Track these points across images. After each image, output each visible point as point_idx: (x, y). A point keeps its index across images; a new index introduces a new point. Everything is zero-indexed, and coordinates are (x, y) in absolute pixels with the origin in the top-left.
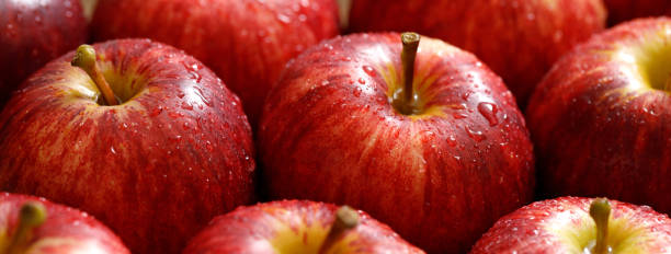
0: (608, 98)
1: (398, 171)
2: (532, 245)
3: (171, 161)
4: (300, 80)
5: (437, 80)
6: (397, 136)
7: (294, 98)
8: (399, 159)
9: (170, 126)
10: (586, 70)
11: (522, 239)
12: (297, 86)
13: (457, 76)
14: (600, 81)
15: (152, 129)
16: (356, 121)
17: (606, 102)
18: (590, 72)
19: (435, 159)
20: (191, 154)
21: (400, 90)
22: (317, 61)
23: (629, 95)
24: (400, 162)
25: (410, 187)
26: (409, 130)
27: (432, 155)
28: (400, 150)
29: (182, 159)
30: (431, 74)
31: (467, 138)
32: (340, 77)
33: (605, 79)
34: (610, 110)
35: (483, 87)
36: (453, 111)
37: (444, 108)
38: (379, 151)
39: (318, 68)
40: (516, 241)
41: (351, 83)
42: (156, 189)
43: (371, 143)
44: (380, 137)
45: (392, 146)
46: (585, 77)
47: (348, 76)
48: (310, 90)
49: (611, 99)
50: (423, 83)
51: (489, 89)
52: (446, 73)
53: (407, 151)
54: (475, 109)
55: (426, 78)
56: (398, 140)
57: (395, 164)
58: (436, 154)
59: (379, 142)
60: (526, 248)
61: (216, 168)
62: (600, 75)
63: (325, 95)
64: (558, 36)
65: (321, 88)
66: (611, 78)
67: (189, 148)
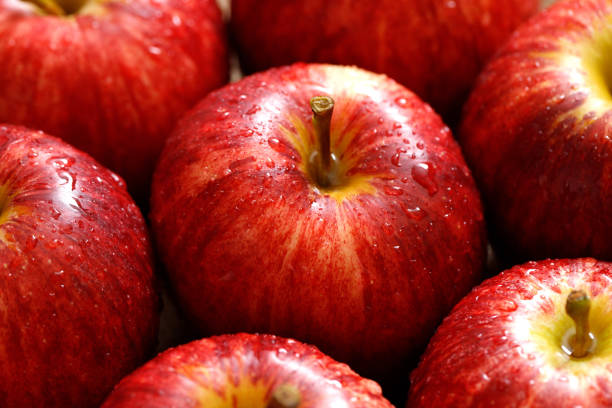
0: (561, 125)
1: (329, 276)
2: (503, 361)
3: (57, 304)
4: (196, 167)
5: (358, 136)
6: (322, 232)
7: (192, 193)
8: (328, 262)
9: (50, 261)
10: (530, 87)
11: (490, 353)
12: (193, 175)
13: (380, 128)
14: (549, 101)
15: (29, 268)
16: (272, 221)
17: (559, 130)
18: (535, 90)
19: (370, 254)
20: (80, 290)
21: (315, 153)
22: (212, 138)
23: (586, 118)
24: (330, 266)
25: (346, 292)
26: (335, 222)
27: (367, 251)
28: (329, 251)
29: (70, 297)
30: (349, 127)
31: (404, 220)
32: (245, 161)
33: (555, 99)
34: (565, 140)
35: (413, 141)
36: (383, 183)
37: (371, 179)
38: (303, 254)
39: (216, 149)
40: (483, 355)
41: (258, 169)
42: (44, 341)
43: (292, 245)
44: (302, 236)
45: (318, 245)
46: (532, 97)
47: (253, 159)
48: (210, 182)
49: (565, 126)
50: (341, 139)
51: (422, 142)
52: (367, 126)
53: (336, 249)
54: (408, 176)
55: (344, 133)
56: (324, 238)
57: (325, 268)
58: (371, 248)
59: (302, 243)
60: (496, 366)
61: (111, 298)
62: (547, 94)
63: (230, 189)
64: (486, 20)
65: (223, 180)
66: (562, 97)
67: (76, 285)
